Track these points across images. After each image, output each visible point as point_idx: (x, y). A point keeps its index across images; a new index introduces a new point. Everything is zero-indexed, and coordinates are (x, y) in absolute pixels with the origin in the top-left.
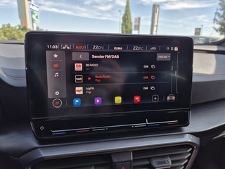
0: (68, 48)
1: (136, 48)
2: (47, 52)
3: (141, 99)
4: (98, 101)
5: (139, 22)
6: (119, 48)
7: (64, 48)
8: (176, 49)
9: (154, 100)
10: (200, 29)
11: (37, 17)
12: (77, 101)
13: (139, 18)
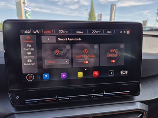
0: (38, 33)
1: (94, 32)
2: (21, 36)
3: (99, 74)
4: (63, 76)
5: (101, 17)
6: (80, 33)
7: (35, 33)
8: (128, 32)
9: (110, 74)
10: (146, 21)
11: (29, 15)
12: (46, 76)
13: (101, 15)
